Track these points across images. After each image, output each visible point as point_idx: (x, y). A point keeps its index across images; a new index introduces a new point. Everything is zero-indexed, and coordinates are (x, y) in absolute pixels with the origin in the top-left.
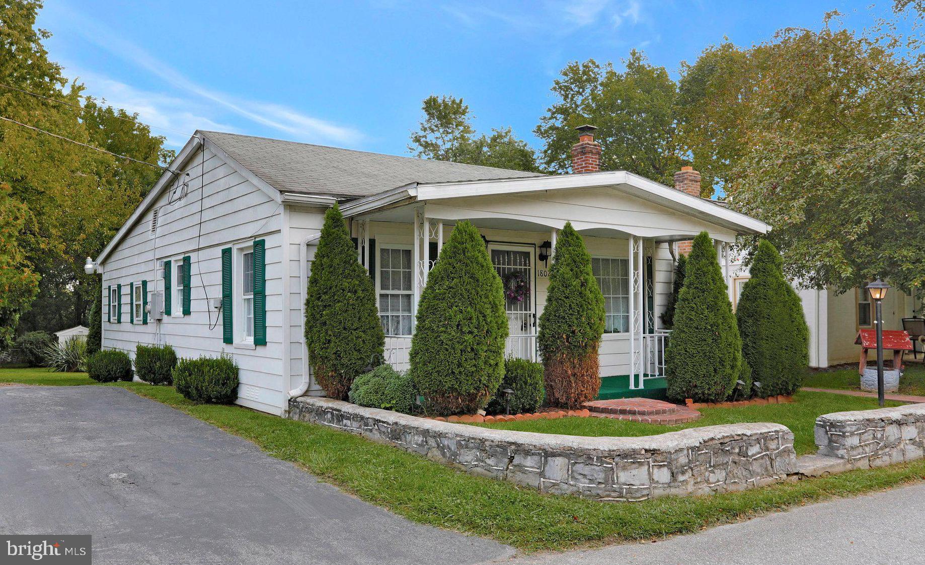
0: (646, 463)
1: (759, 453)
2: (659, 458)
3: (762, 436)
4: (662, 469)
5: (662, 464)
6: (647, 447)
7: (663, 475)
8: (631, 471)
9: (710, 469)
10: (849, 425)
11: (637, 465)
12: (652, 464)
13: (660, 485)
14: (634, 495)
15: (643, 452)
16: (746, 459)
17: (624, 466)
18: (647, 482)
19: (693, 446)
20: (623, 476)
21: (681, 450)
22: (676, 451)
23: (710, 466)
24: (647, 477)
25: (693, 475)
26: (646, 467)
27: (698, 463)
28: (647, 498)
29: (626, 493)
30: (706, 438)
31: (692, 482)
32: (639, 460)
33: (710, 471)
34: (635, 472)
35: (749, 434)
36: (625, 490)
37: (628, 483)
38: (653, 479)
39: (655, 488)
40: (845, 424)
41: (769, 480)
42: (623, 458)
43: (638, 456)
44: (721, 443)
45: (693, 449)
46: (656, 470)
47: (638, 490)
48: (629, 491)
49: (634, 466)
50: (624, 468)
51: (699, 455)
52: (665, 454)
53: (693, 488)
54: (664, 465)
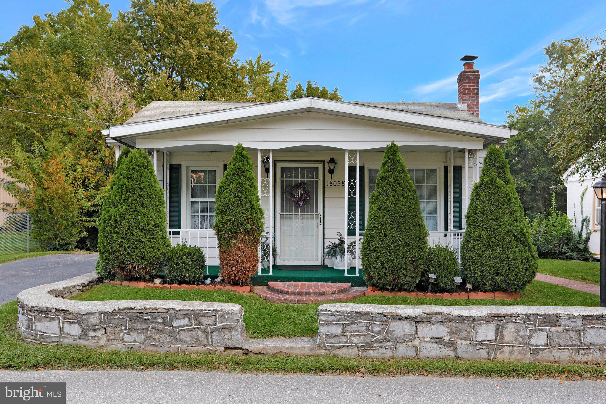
0: (57, 319)
1: (187, 325)
2: (70, 316)
3: (193, 312)
4: (73, 325)
5: (72, 321)
6: (57, 308)
7: (75, 330)
8: (45, 323)
9: (125, 331)
10: (324, 315)
11: (49, 319)
12: (62, 320)
13: (71, 337)
14: (46, 340)
15: (54, 310)
16: (171, 328)
17: (40, 318)
18: (58, 333)
19: (106, 311)
20: (39, 326)
21: (92, 313)
22: (87, 313)
23: (126, 329)
24: (58, 329)
25: (105, 333)
26: (57, 322)
27: (111, 325)
28: (56, 344)
29: (40, 338)
30: (121, 307)
31: (105, 339)
32: (49, 316)
33: (125, 333)
34: (48, 324)
35: (178, 309)
36: (38, 336)
37: (42, 331)
38: (63, 331)
39: (64, 337)
40: (320, 313)
41: (201, 349)
42: (39, 313)
43: (50, 313)
44: (140, 313)
45: (105, 313)
46: (66, 325)
47: (48, 337)
48: (42, 337)
49: (47, 319)
50: (40, 320)
51: (112, 319)
52: (75, 314)
53: (105, 343)
54: (75, 323)
